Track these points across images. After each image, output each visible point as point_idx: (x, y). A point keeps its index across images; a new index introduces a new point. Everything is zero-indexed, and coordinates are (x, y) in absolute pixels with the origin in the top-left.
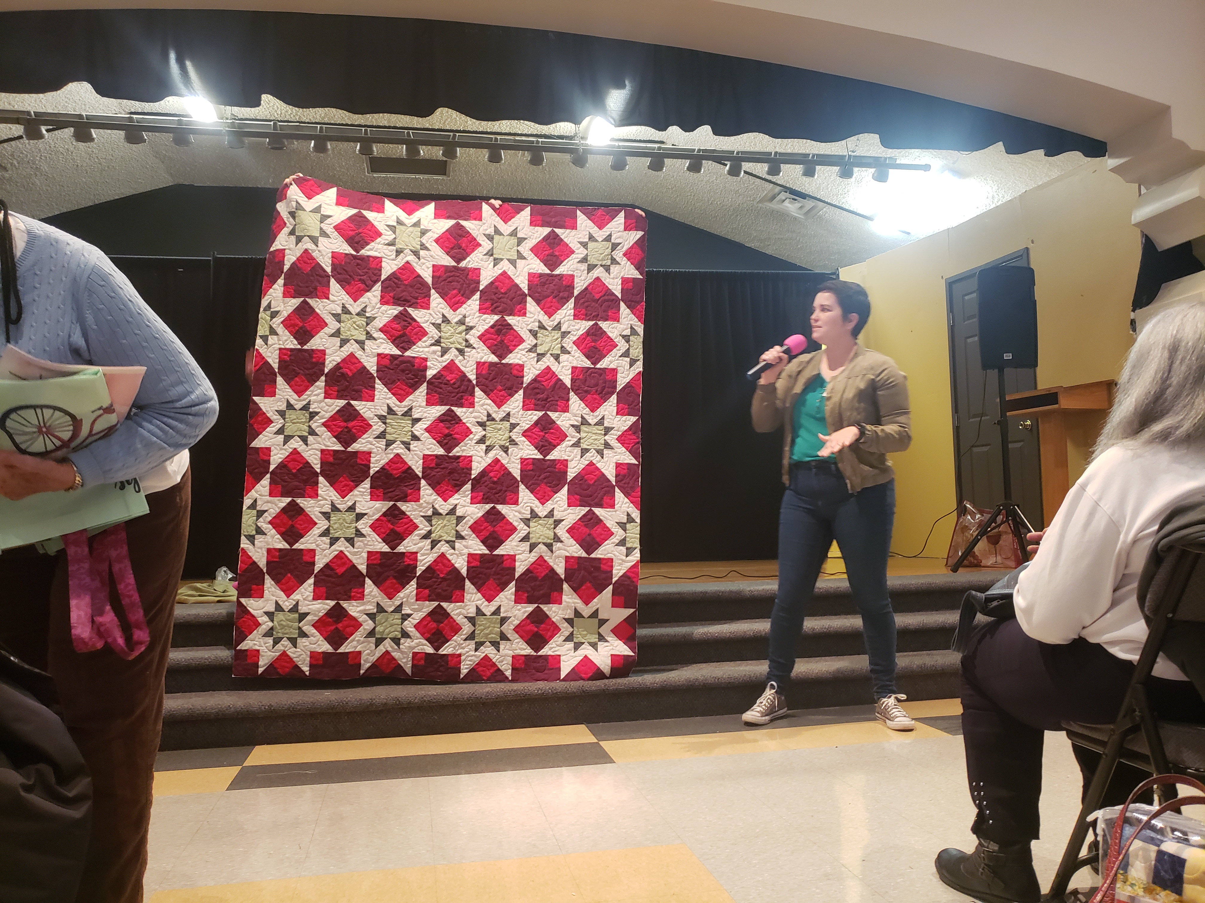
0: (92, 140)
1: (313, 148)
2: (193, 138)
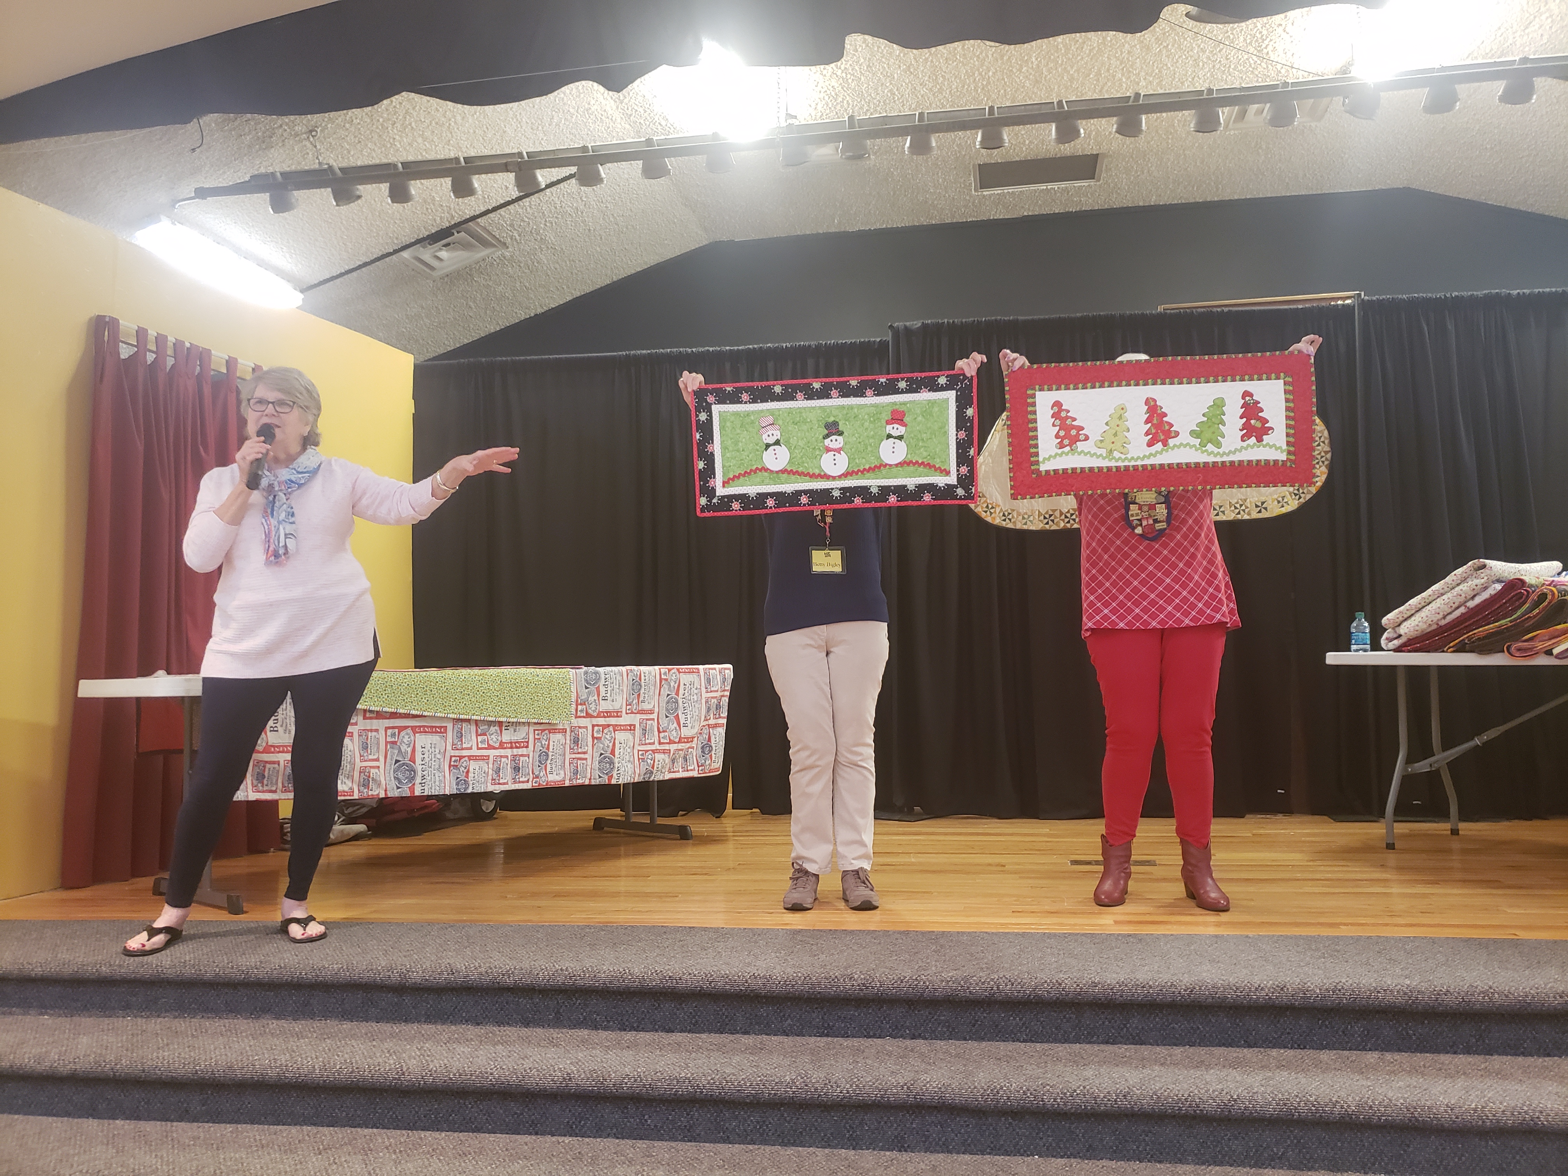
0: (601, 180)
1: (909, 148)
2: (734, 159)
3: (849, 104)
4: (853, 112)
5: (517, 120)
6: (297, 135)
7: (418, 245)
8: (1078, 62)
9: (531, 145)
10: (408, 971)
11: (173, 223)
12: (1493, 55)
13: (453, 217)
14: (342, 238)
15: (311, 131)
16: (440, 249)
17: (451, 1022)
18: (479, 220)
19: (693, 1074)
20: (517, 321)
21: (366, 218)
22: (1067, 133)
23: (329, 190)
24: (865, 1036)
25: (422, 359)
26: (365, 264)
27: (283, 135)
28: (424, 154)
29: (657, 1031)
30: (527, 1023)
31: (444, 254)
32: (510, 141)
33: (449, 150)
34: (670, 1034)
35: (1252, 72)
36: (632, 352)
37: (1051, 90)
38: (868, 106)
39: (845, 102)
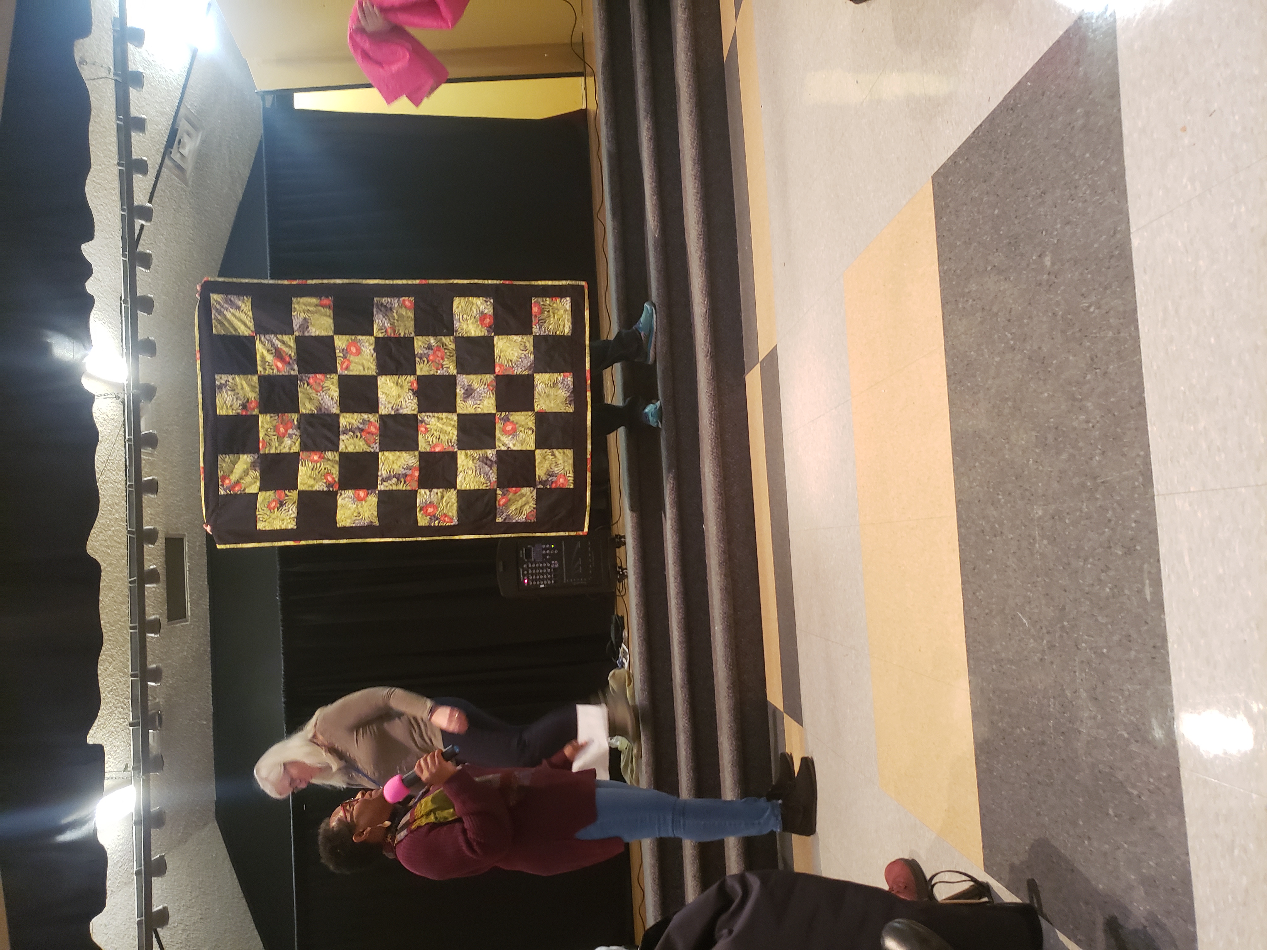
0: (165, 909)
1: (156, 683)
2: (154, 809)
22: (153, 576)
38: (119, 707)
39: (115, 725)
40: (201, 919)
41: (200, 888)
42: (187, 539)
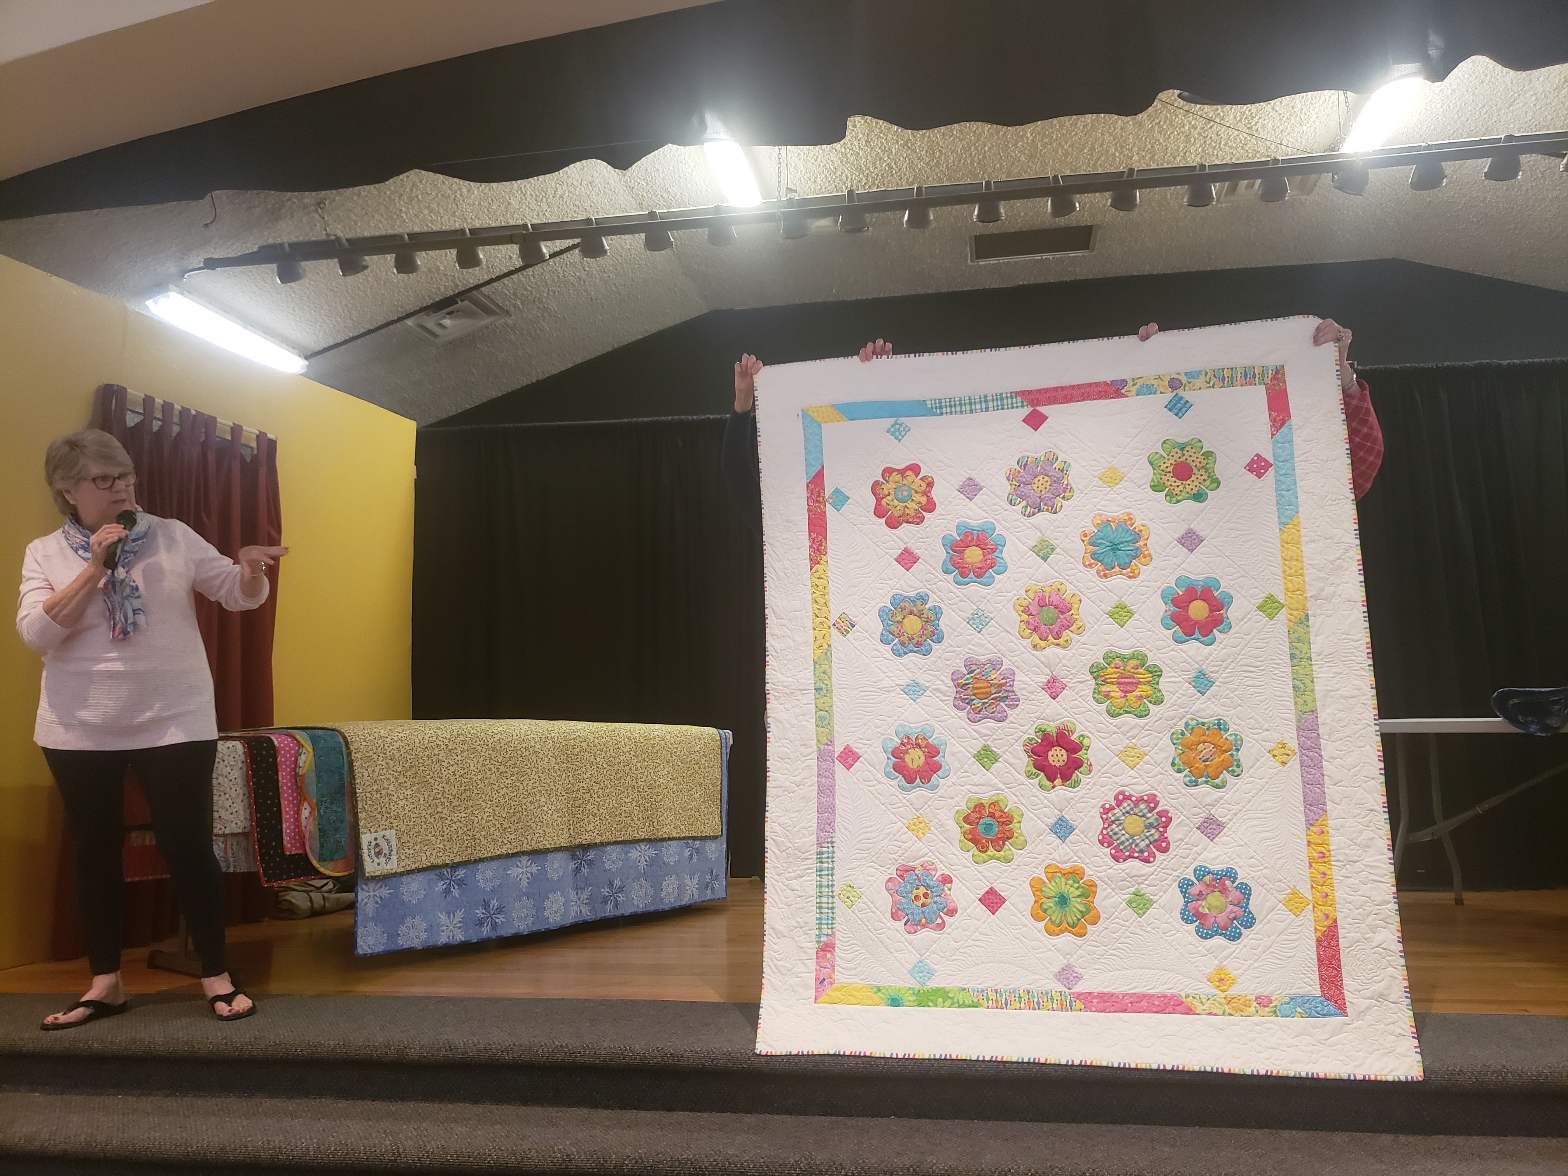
0: (604, 252)
1: (907, 221)
2: (735, 231)
3: (847, 178)
4: (852, 186)
5: (522, 192)
6: (305, 207)
7: (422, 314)
8: (1072, 137)
9: (535, 217)
10: (406, 1048)
11: (182, 293)
12: (1478, 132)
13: (457, 286)
14: (347, 306)
15: (319, 204)
16: (444, 318)
17: (449, 1100)
18: (483, 289)
19: (695, 1155)
20: (519, 387)
21: (371, 286)
22: (1063, 206)
23: (336, 260)
24: (870, 1115)
25: (424, 425)
26: (370, 332)
27: (291, 207)
28: (430, 225)
29: (657, 1109)
30: (526, 1101)
31: (447, 322)
32: (515, 213)
33: (455, 221)
34: (671, 1113)
35: (1243, 148)
36: (634, 420)
37: (1047, 164)
38: (867, 179)
39: (844, 175)
40: (592, 299)
41: (628, 297)
42: (1086, 254)
